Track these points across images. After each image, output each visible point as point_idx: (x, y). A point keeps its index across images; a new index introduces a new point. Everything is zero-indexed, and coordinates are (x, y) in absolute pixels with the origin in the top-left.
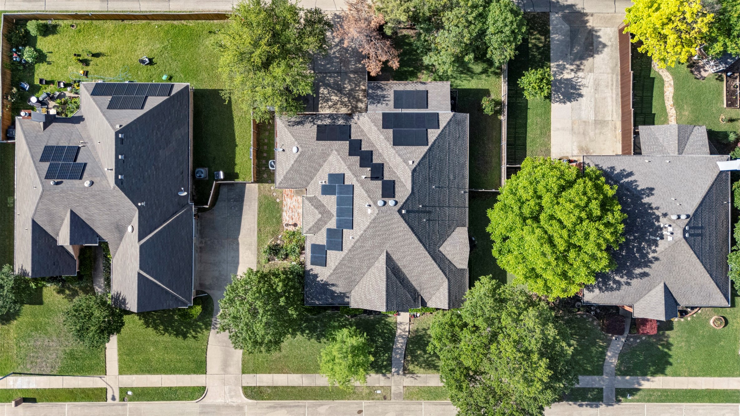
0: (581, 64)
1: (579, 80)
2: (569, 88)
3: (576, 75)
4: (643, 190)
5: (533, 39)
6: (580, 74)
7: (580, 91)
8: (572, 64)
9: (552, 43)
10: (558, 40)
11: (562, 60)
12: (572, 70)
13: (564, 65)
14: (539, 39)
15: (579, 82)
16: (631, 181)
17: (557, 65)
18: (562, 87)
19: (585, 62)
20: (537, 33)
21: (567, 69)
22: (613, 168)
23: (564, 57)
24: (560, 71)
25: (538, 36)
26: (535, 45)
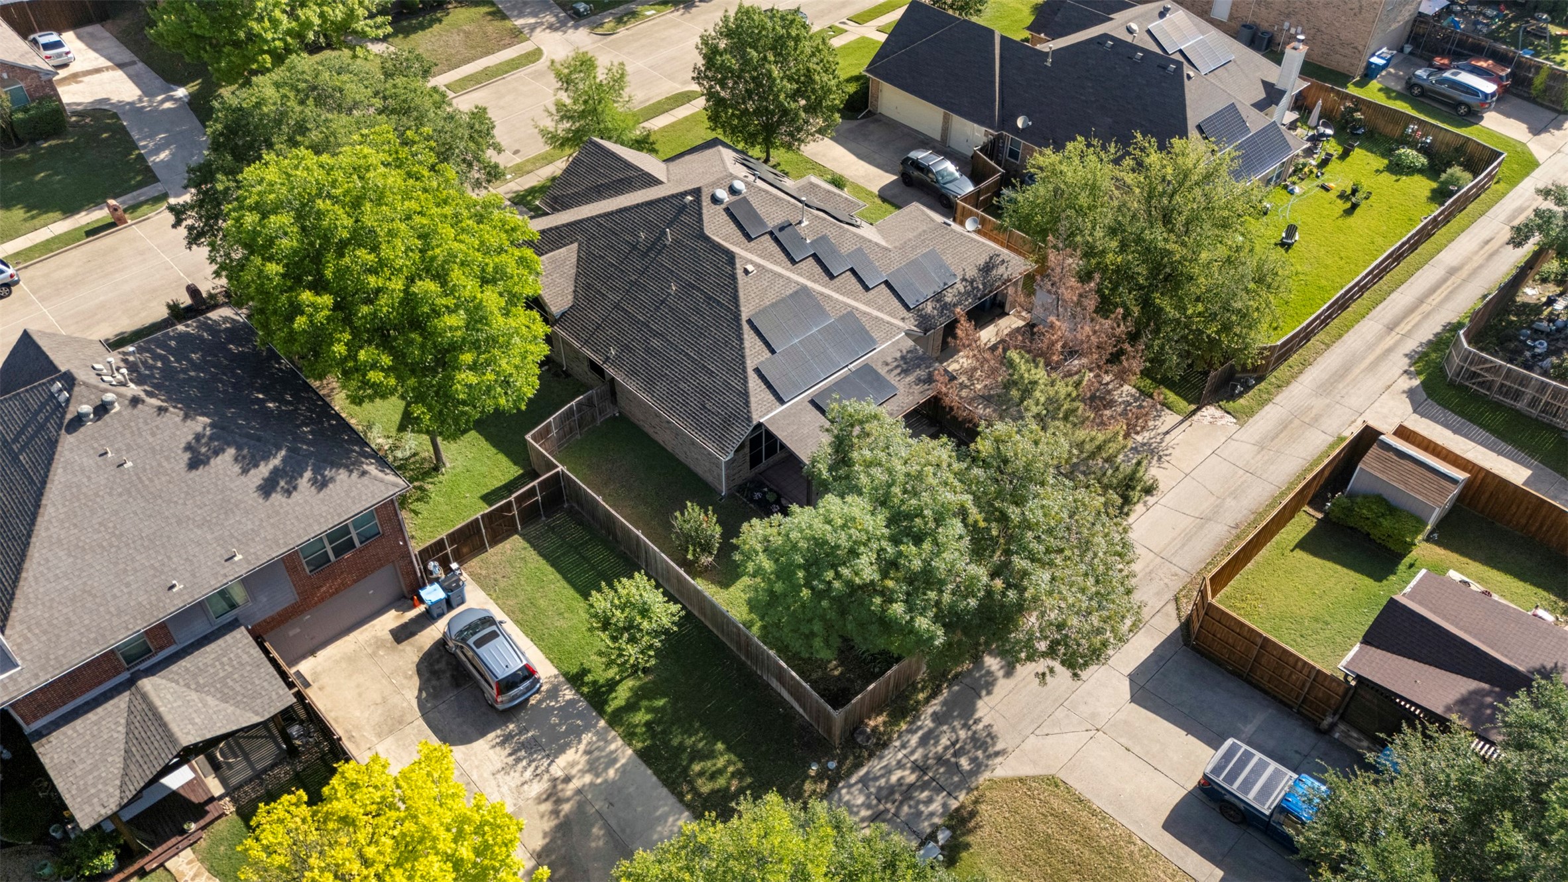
0: (555, 812)
1: (528, 774)
2: (542, 735)
3: (546, 777)
4: (216, 453)
5: (725, 767)
6: (538, 788)
7: (508, 751)
8: (579, 792)
9: (672, 800)
10: (663, 819)
11: (614, 782)
12: (567, 779)
13: (597, 775)
14: (713, 777)
15: (525, 768)
16: (256, 466)
17: (615, 761)
18: (560, 725)
19: (548, 824)
20: (728, 788)
21: (583, 772)
22: (321, 484)
23: (611, 792)
24: (596, 754)
25: (721, 782)
26: (711, 755)
